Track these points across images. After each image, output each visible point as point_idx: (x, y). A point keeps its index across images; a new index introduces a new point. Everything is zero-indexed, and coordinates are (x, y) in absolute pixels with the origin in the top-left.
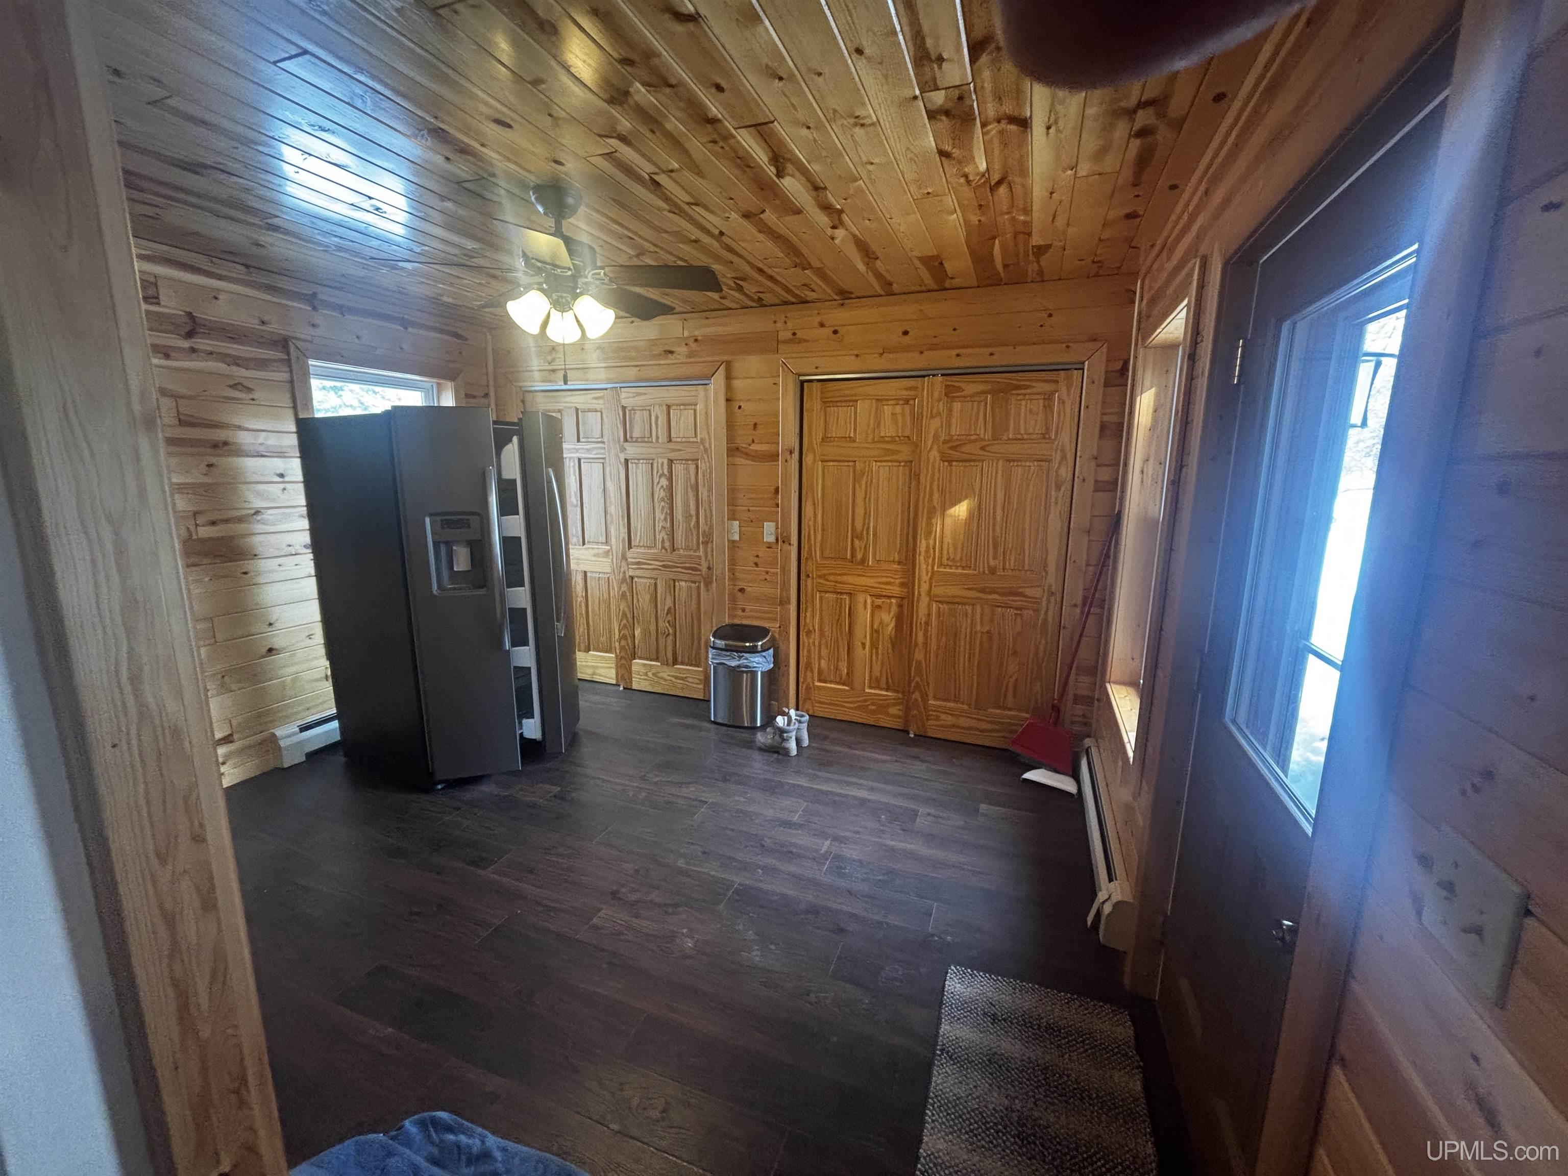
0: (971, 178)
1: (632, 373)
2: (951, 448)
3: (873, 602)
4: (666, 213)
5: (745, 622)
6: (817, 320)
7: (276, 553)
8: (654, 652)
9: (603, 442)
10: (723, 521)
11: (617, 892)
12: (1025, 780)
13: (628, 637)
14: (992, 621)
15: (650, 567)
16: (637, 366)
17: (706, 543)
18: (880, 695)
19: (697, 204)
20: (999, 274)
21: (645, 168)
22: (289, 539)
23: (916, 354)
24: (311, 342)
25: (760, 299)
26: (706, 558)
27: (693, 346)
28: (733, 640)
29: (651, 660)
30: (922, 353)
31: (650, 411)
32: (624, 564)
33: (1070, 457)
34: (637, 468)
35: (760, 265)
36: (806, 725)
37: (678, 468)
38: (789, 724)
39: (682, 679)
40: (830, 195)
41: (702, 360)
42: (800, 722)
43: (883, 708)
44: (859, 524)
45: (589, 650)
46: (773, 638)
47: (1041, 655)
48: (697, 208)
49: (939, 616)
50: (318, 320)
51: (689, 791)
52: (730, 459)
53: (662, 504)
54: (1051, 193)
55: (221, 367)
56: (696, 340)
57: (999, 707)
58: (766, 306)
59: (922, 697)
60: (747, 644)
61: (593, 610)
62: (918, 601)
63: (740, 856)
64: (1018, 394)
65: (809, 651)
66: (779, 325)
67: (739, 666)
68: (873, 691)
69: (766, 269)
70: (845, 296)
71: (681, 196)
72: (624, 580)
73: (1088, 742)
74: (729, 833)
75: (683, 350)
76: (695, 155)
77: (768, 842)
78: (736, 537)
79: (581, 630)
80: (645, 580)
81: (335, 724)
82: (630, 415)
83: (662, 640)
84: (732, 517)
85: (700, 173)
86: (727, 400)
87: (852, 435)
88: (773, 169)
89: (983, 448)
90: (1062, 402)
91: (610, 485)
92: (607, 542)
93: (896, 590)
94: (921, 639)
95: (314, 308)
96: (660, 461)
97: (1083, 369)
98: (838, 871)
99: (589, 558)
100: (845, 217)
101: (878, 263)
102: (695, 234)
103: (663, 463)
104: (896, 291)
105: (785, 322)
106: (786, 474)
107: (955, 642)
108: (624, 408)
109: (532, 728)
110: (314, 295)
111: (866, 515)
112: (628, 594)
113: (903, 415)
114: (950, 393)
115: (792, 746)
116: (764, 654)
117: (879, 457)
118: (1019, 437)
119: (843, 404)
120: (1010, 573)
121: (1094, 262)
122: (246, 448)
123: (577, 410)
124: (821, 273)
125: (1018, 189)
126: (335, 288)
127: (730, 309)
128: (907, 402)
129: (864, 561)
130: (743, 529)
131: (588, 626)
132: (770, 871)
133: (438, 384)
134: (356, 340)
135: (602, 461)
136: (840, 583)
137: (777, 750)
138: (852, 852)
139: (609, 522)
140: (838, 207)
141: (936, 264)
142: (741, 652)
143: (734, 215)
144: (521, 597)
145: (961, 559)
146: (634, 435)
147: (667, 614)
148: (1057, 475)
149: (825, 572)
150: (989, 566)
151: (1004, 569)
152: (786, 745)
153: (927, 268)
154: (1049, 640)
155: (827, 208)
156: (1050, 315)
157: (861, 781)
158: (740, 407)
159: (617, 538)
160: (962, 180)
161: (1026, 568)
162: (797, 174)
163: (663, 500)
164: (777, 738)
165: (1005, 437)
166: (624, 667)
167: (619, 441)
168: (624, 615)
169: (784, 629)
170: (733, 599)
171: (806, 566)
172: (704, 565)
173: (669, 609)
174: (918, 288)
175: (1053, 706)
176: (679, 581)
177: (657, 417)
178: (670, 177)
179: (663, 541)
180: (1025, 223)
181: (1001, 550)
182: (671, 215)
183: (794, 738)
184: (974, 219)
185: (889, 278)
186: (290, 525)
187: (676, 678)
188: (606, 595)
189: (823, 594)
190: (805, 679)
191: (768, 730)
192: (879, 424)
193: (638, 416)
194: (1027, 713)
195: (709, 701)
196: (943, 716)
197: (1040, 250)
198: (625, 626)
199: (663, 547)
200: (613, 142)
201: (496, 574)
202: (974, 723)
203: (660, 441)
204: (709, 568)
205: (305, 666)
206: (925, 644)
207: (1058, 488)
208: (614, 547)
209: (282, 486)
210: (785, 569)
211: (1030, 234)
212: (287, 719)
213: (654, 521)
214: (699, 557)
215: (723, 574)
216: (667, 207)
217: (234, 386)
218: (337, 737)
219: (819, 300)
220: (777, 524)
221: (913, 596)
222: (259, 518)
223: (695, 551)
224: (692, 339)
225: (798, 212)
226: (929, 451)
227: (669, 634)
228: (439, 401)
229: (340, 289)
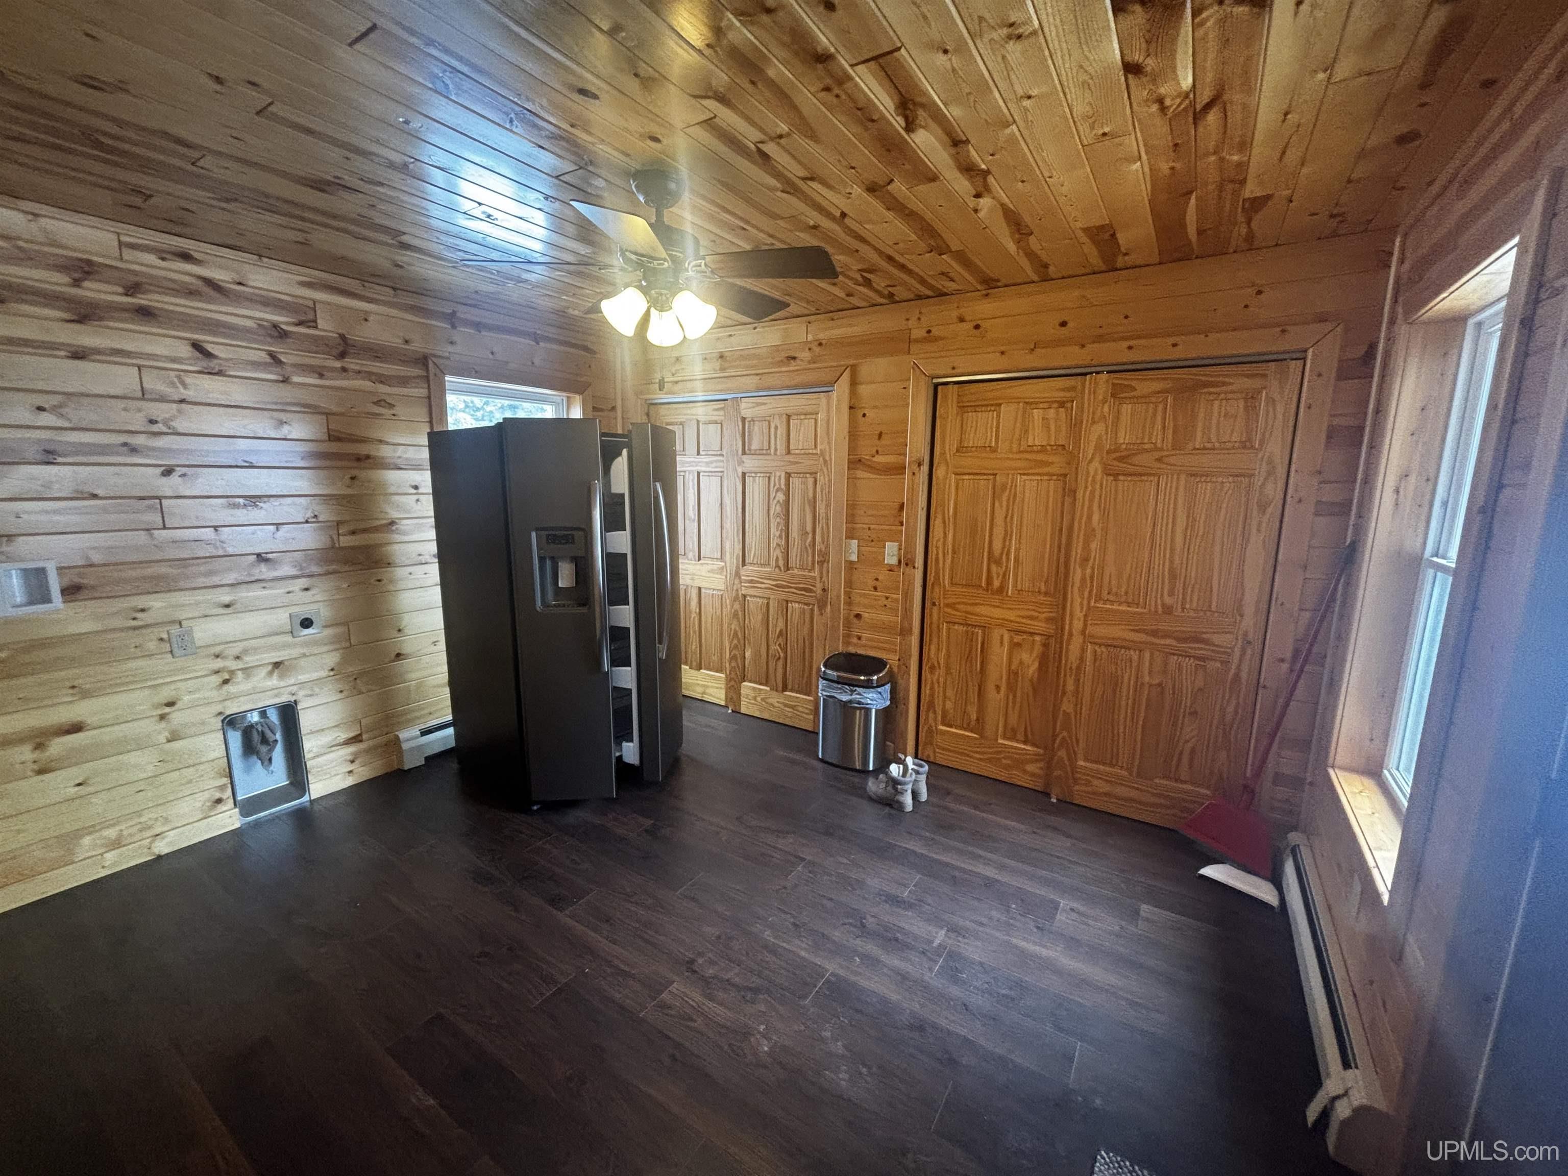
0: (1168, 102)
1: (752, 381)
2: (1120, 459)
3: (1011, 638)
4: (779, 194)
5: (861, 651)
6: (955, 314)
7: (407, 562)
8: (764, 676)
9: (722, 455)
10: (841, 539)
11: (692, 961)
12: (1202, 876)
13: (738, 658)
14: (1165, 672)
15: (763, 586)
16: (757, 374)
17: (821, 563)
18: (1016, 748)
19: (812, 179)
20: (1190, 243)
21: (750, 135)
22: (419, 548)
23: (1076, 349)
24: (448, 358)
25: (891, 295)
26: (821, 578)
27: (817, 350)
28: (845, 671)
29: (761, 684)
30: (1083, 346)
31: (769, 422)
32: (737, 581)
33: (1281, 471)
34: (754, 481)
35: (890, 252)
36: (925, 776)
37: (795, 482)
38: (904, 775)
39: (793, 707)
40: (973, 153)
41: (826, 365)
42: (917, 773)
43: (1019, 763)
44: (997, 546)
45: (701, 668)
46: (891, 671)
47: (1229, 717)
48: (814, 185)
49: (1095, 660)
50: (456, 338)
51: (786, 843)
52: (852, 472)
53: (778, 520)
54: (1286, 114)
55: (367, 385)
56: (820, 344)
57: (1168, 778)
58: (898, 302)
59: (1068, 754)
60: (862, 678)
61: (706, 627)
62: (1068, 644)
63: (836, 935)
64: (1210, 393)
65: (932, 688)
66: (913, 320)
67: (850, 701)
68: (1006, 742)
69: (898, 257)
70: (990, 284)
71: (795, 170)
72: (736, 598)
73: (1294, 838)
74: (825, 902)
75: (806, 355)
76: (805, 111)
77: (870, 921)
78: (854, 558)
79: (694, 647)
80: (758, 600)
81: (451, 731)
82: (749, 427)
83: (772, 664)
84: (850, 536)
85: (812, 135)
86: (851, 408)
87: (993, 444)
88: (901, 120)
89: (1159, 460)
90: (1271, 401)
91: (727, 501)
92: (722, 558)
93: (1040, 626)
94: (1070, 687)
95: (454, 327)
96: (778, 474)
97: (1304, 359)
98: (953, 973)
99: (703, 574)
100: (991, 179)
101: (1032, 239)
102: (813, 218)
103: (780, 477)
104: (1054, 276)
105: (919, 319)
106: (912, 489)
107: (1114, 692)
108: (744, 419)
109: (630, 752)
110: (454, 313)
111: (1007, 536)
112: (740, 613)
113: (1057, 420)
114: (1116, 393)
115: (908, 800)
116: (879, 690)
117: (1024, 469)
118: (1209, 445)
119: (983, 409)
120: (1192, 614)
121: (1332, 216)
122: (387, 461)
123: (698, 422)
124: (962, 257)
125: (1236, 116)
126: (470, 305)
127: (859, 308)
128: (1062, 404)
129: (1001, 590)
130: (863, 549)
131: (701, 646)
132: (870, 961)
133: (568, 398)
134: (491, 356)
135: (720, 474)
136: (972, 614)
137: (890, 803)
138: (972, 950)
139: (724, 536)
140: (983, 167)
141: (1107, 236)
142: (854, 686)
143: (857, 190)
144: (624, 616)
145: (1126, 593)
146: (753, 447)
147: (778, 637)
148: (1261, 493)
149: (954, 601)
150: (1163, 605)
151: (1183, 609)
152: (901, 799)
153: (1094, 242)
154: (1241, 700)
155: (968, 169)
156: (1259, 292)
157: (989, 855)
158: (864, 415)
159: (732, 554)
160: (1155, 108)
161: (1214, 608)
162: (933, 125)
163: (778, 515)
164: (889, 788)
165: (1190, 446)
166: (733, 690)
167: (737, 455)
168: (736, 633)
169: (904, 662)
170: (848, 625)
171: (932, 592)
172: (819, 586)
173: (781, 631)
174: (1083, 271)
175: (1245, 787)
176: (791, 602)
177: (776, 428)
178: (778, 144)
179: (777, 558)
180: (1239, 165)
181: (1179, 586)
182: (785, 195)
183: (909, 792)
184: (1164, 167)
185: (1044, 257)
186: (422, 534)
187: (786, 705)
188: (719, 613)
189: (951, 626)
190: (927, 719)
191: (881, 776)
192: (1026, 431)
193: (756, 429)
194: (1208, 788)
195: (817, 734)
196: (1096, 782)
197: (1257, 204)
198: (736, 647)
199: (778, 566)
200: (711, 104)
201: (596, 592)
202: (1133, 794)
203: (778, 453)
204: (824, 590)
205: (429, 671)
206: (1077, 692)
207: (1262, 508)
208: (728, 565)
209: (416, 497)
210: (908, 595)
211: (1243, 182)
212: (409, 723)
213: (769, 538)
214: (814, 578)
215: (839, 596)
216: (779, 185)
217: (377, 403)
218: (452, 743)
219: (959, 292)
220: (900, 545)
221: (1062, 635)
222: (394, 528)
223: (810, 571)
224: (816, 343)
225: (933, 178)
226: (1090, 462)
227: (779, 658)
228: (568, 414)
229: (475, 306)
